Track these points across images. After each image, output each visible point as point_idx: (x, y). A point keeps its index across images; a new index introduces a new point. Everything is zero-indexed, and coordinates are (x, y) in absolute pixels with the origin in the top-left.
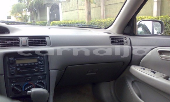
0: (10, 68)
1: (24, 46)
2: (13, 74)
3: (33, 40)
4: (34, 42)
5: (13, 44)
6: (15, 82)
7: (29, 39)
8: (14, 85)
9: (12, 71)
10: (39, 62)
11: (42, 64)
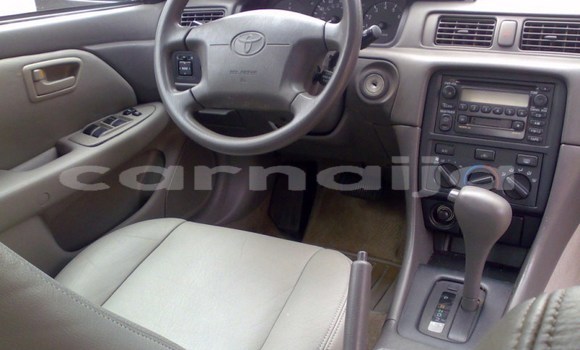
0: (442, 111)
1: (505, 47)
2: (445, 128)
3: (539, 31)
4: (543, 37)
5: (472, 38)
6: (444, 154)
7: (527, 24)
8: (443, 161)
9: (446, 120)
10: (533, 109)
11: (540, 116)
